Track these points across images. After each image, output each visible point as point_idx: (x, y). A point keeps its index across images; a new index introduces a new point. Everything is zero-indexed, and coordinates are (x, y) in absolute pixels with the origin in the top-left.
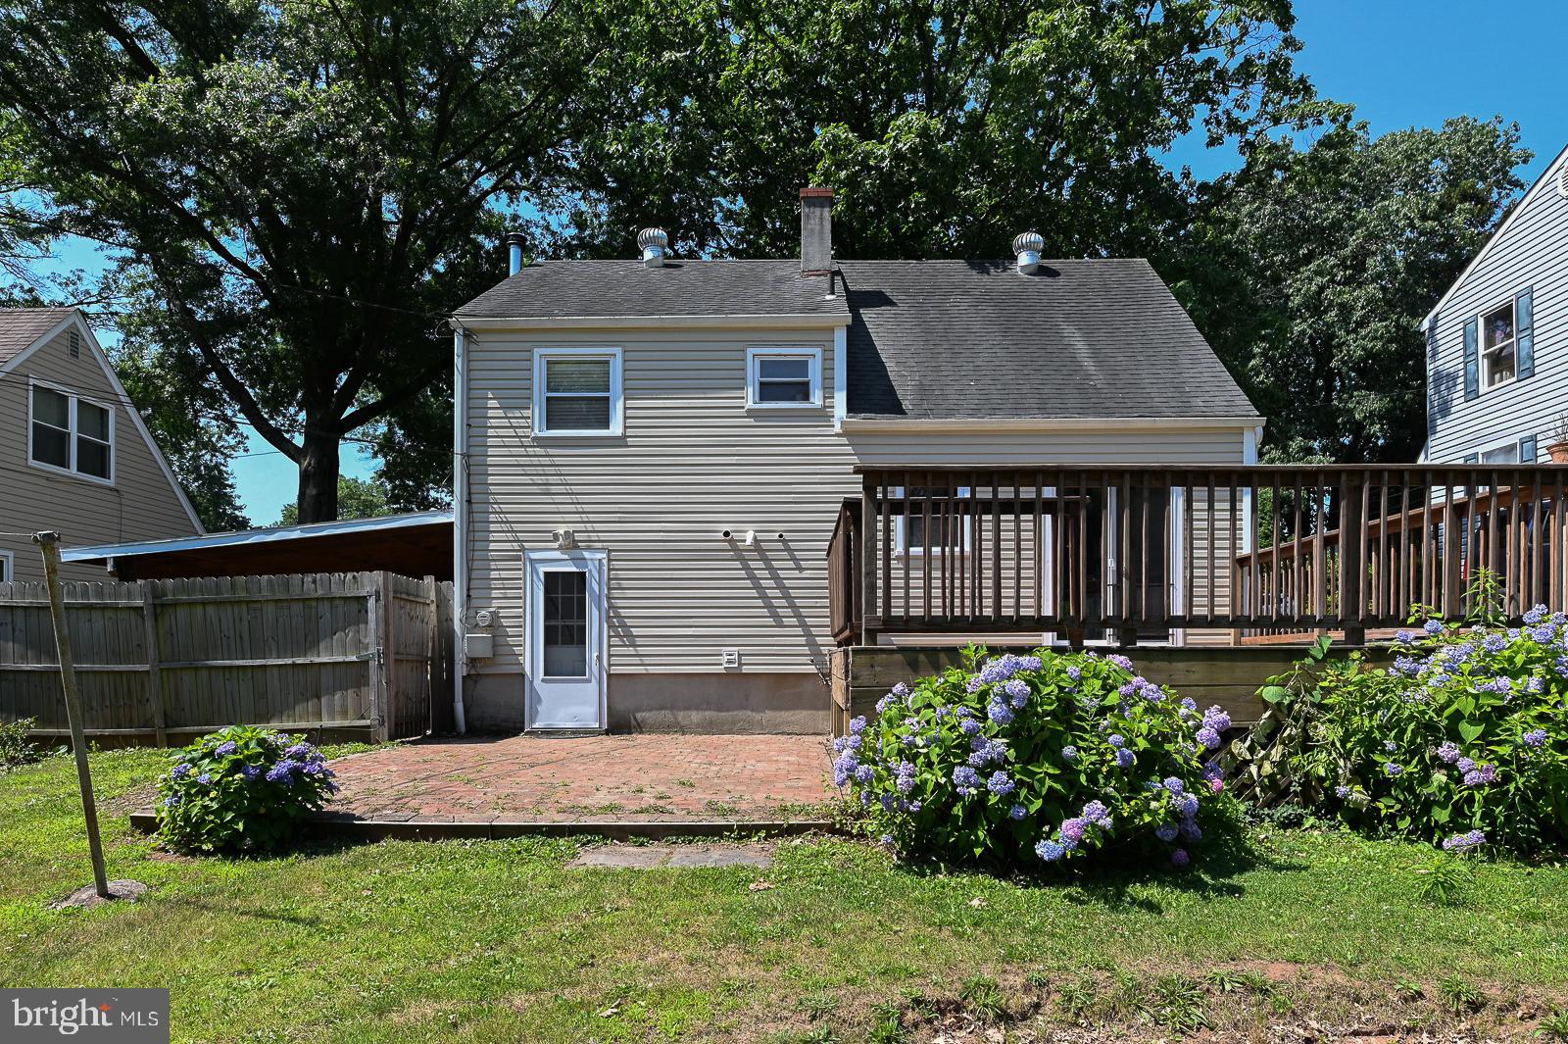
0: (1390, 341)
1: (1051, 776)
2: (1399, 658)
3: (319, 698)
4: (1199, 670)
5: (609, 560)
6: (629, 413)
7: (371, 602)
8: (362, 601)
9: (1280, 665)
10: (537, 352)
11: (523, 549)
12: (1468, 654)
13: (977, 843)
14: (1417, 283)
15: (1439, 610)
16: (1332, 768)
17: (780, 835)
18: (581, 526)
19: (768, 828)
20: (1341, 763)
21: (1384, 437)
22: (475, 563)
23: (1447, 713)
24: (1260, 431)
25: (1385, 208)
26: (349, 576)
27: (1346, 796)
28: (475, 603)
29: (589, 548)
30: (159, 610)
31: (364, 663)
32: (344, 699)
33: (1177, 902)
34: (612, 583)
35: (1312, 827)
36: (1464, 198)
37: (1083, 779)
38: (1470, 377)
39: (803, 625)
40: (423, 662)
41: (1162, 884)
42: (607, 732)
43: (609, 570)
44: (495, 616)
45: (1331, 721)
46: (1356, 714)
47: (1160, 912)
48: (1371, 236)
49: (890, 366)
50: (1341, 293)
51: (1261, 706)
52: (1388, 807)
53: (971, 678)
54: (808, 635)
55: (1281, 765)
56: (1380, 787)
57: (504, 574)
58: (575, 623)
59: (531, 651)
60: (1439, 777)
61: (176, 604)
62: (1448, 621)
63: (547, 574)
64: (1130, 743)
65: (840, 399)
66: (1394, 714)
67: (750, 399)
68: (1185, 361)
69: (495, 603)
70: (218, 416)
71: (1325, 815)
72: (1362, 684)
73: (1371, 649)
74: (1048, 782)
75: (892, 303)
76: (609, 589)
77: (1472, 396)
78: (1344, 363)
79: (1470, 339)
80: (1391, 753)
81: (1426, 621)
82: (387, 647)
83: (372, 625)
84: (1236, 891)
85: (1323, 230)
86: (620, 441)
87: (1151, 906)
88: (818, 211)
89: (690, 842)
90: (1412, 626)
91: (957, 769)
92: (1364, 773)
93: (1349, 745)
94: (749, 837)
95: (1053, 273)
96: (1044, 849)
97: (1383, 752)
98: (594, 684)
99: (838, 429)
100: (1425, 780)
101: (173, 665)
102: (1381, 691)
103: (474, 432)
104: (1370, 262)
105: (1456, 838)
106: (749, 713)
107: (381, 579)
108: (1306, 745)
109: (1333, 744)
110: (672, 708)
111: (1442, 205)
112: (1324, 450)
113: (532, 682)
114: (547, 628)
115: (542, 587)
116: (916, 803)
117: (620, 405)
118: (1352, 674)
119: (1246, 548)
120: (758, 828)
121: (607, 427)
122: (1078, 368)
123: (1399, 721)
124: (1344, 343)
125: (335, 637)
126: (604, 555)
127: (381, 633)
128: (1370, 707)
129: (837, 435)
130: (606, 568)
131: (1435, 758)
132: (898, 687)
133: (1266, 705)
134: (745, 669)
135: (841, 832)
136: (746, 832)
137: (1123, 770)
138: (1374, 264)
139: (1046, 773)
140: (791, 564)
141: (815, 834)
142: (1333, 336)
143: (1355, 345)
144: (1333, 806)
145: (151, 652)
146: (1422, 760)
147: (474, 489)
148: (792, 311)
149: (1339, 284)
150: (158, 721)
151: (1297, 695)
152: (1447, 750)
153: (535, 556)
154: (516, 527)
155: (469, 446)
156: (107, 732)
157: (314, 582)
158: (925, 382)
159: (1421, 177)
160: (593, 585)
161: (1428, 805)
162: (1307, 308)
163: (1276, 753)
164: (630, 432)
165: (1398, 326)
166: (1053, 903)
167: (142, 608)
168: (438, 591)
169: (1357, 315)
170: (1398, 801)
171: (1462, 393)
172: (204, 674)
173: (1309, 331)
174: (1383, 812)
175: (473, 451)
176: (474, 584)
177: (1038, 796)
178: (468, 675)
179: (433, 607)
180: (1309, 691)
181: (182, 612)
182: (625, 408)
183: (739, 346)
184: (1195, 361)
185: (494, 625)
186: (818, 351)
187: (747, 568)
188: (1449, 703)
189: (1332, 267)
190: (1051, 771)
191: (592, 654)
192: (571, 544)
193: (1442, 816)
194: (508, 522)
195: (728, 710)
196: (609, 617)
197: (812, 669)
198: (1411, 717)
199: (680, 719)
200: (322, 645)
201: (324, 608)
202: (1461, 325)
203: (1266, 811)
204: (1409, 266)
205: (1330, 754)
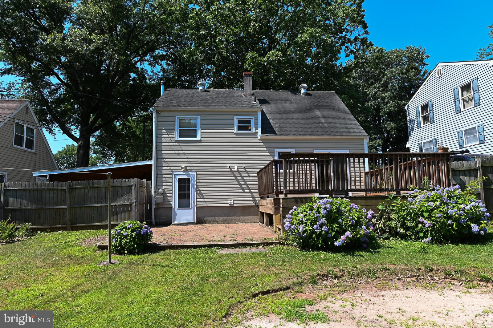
0: (396, 107)
1: (337, 227)
2: (409, 198)
3: (117, 215)
4: (364, 202)
5: (197, 174)
6: (202, 134)
7: (133, 187)
8: (131, 187)
9: (382, 200)
10: (177, 117)
11: (172, 171)
12: (424, 197)
13: (319, 243)
14: (402, 92)
15: (416, 187)
16: (396, 224)
17: (267, 245)
18: (189, 165)
19: (264, 243)
20: (398, 223)
21: (396, 134)
22: (158, 176)
23: (420, 210)
24: (368, 139)
25: (392, 71)
26: (127, 180)
27: (399, 231)
28: (158, 187)
29: (191, 171)
30: (71, 191)
31: (131, 205)
32: (124, 215)
33: (367, 255)
34: (197, 181)
35: (392, 239)
36: (412, 68)
37: (344, 227)
38: (418, 122)
39: (251, 192)
40: (143, 204)
41: (362, 251)
42: (196, 224)
43: (197, 177)
44: (164, 190)
45: (394, 213)
46: (400, 211)
47: (364, 257)
48: (388, 78)
49: (271, 121)
50: (381, 94)
51: (378, 210)
52: (409, 233)
53: (314, 204)
54: (252, 195)
55: (384, 224)
56: (407, 229)
57: (167, 179)
58: (186, 192)
59: (174, 200)
60: (420, 226)
61: (76, 188)
62: (419, 189)
63: (179, 179)
64: (353, 219)
65: (259, 130)
66: (409, 211)
67: (235, 130)
68: (347, 120)
69: (164, 187)
70: (47, 128)
71: (395, 237)
72: (401, 204)
73: (402, 196)
74: (336, 228)
75: (269, 103)
76: (197, 182)
77: (419, 127)
78: (384, 114)
79: (417, 112)
80: (409, 220)
81: (414, 189)
82: (137, 200)
83: (133, 193)
84: (378, 252)
85: (375, 76)
86: (200, 141)
87: (361, 256)
88: (248, 78)
89: (245, 248)
90: (411, 190)
91: (314, 226)
92: (403, 225)
93: (399, 219)
94: (259, 246)
95: (311, 95)
96: (337, 243)
97: (407, 220)
98: (192, 210)
99: (259, 138)
100: (417, 226)
101: (74, 206)
102: (406, 206)
103: (159, 139)
104: (389, 86)
105: (425, 240)
106: (236, 217)
107: (136, 181)
108: (389, 219)
109: (396, 219)
110: (214, 216)
111: (407, 70)
112: (380, 138)
113: (174, 209)
114: (179, 194)
115: (177, 182)
116: (305, 234)
117: (199, 131)
118: (399, 202)
119: (367, 170)
120: (261, 244)
121: (196, 138)
122: (320, 122)
123: (410, 213)
124: (383, 108)
125: (122, 197)
126: (195, 173)
127: (136, 196)
128: (403, 210)
129: (259, 140)
130: (195, 177)
131: (419, 221)
132: (295, 207)
133: (379, 210)
134: (235, 205)
135: (282, 244)
136: (258, 245)
137: (352, 225)
138: (390, 86)
139: (335, 226)
140: (247, 175)
141: (276, 245)
142: (380, 106)
143: (386, 109)
144: (397, 234)
145: (68, 203)
146: (416, 222)
147: (158, 155)
148: (246, 107)
149: (381, 91)
150: (69, 223)
151: (386, 207)
152: (421, 219)
153: (175, 173)
154: (170, 165)
155: (157, 143)
156: (52, 226)
157: (117, 182)
158: (281, 125)
159: (401, 62)
160: (192, 181)
161: (418, 233)
162: (372, 98)
163: (382, 222)
164: (202, 139)
165: (397, 103)
166: (339, 256)
167: (66, 190)
168: (147, 184)
169: (386, 100)
170: (411, 232)
171: (417, 126)
172: (83, 209)
173: (373, 105)
174: (408, 235)
175: (158, 144)
176: (158, 181)
177: (334, 231)
178: (156, 208)
179: (146, 188)
180: (389, 207)
181: (78, 191)
182: (201, 132)
183: (232, 116)
184: (350, 120)
185: (164, 193)
186: (253, 117)
187: (235, 176)
188: (421, 208)
189: (378, 87)
190: (336, 225)
191: (192, 201)
192: (186, 170)
193: (422, 235)
194: (168, 164)
195: (230, 217)
196: (197, 190)
197: (253, 204)
198: (413, 212)
199: (216, 219)
200: (118, 200)
201: (120, 189)
202: (415, 108)
203: (381, 236)
204: (399, 87)
205: (395, 221)
